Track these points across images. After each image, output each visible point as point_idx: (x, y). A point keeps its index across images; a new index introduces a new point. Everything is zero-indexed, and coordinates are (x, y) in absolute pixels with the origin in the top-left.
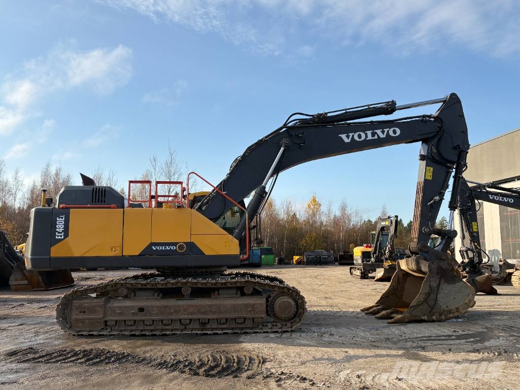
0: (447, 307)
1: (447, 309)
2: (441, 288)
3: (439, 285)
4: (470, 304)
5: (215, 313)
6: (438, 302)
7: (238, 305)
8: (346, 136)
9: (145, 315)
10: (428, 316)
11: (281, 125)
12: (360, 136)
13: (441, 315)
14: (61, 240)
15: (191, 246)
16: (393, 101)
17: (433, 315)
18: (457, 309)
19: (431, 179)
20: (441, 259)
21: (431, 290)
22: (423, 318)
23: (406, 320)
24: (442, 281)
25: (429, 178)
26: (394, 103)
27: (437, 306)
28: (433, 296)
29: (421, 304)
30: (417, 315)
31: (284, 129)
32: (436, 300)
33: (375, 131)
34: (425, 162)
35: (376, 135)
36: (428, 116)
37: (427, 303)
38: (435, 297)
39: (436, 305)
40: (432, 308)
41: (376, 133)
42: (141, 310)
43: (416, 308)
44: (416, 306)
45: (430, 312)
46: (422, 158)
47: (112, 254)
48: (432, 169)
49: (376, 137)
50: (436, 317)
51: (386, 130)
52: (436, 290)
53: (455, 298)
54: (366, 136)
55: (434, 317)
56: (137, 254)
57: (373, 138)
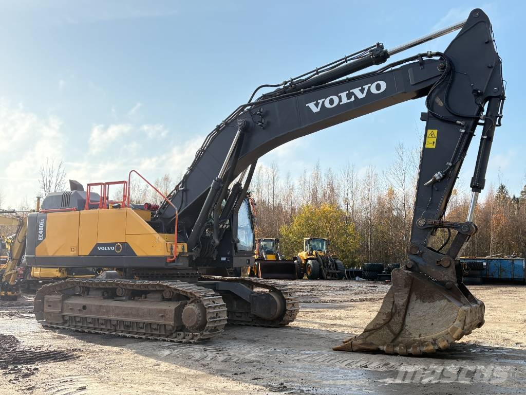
0: (420, 336)
1: (418, 338)
2: (410, 307)
3: (408, 302)
4: (453, 334)
5: (134, 316)
6: (407, 327)
7: (152, 309)
8: (315, 104)
9: (87, 313)
10: (388, 346)
11: (246, 103)
12: (331, 102)
13: (407, 347)
14: (42, 241)
15: (126, 246)
16: (378, 44)
17: (397, 345)
18: (435, 340)
19: (434, 147)
20: (441, 265)
21: (396, 309)
22: (381, 347)
23: (355, 348)
24: (414, 297)
25: (431, 145)
26: (379, 46)
27: (405, 333)
28: (398, 319)
29: (380, 328)
30: (374, 343)
31: (249, 107)
32: (403, 324)
33: (351, 91)
34: (425, 122)
35: (353, 96)
36: (425, 55)
37: (389, 327)
38: (401, 319)
39: (403, 332)
40: (397, 335)
41: (353, 93)
42: (84, 307)
43: (373, 333)
44: (373, 330)
45: (393, 341)
46: (424, 117)
47: (72, 254)
48: (435, 132)
49: (353, 99)
50: (400, 348)
51: (366, 87)
52: (403, 310)
53: (432, 324)
54: (340, 100)
55: (397, 349)
56: (88, 254)
57: (349, 101)
